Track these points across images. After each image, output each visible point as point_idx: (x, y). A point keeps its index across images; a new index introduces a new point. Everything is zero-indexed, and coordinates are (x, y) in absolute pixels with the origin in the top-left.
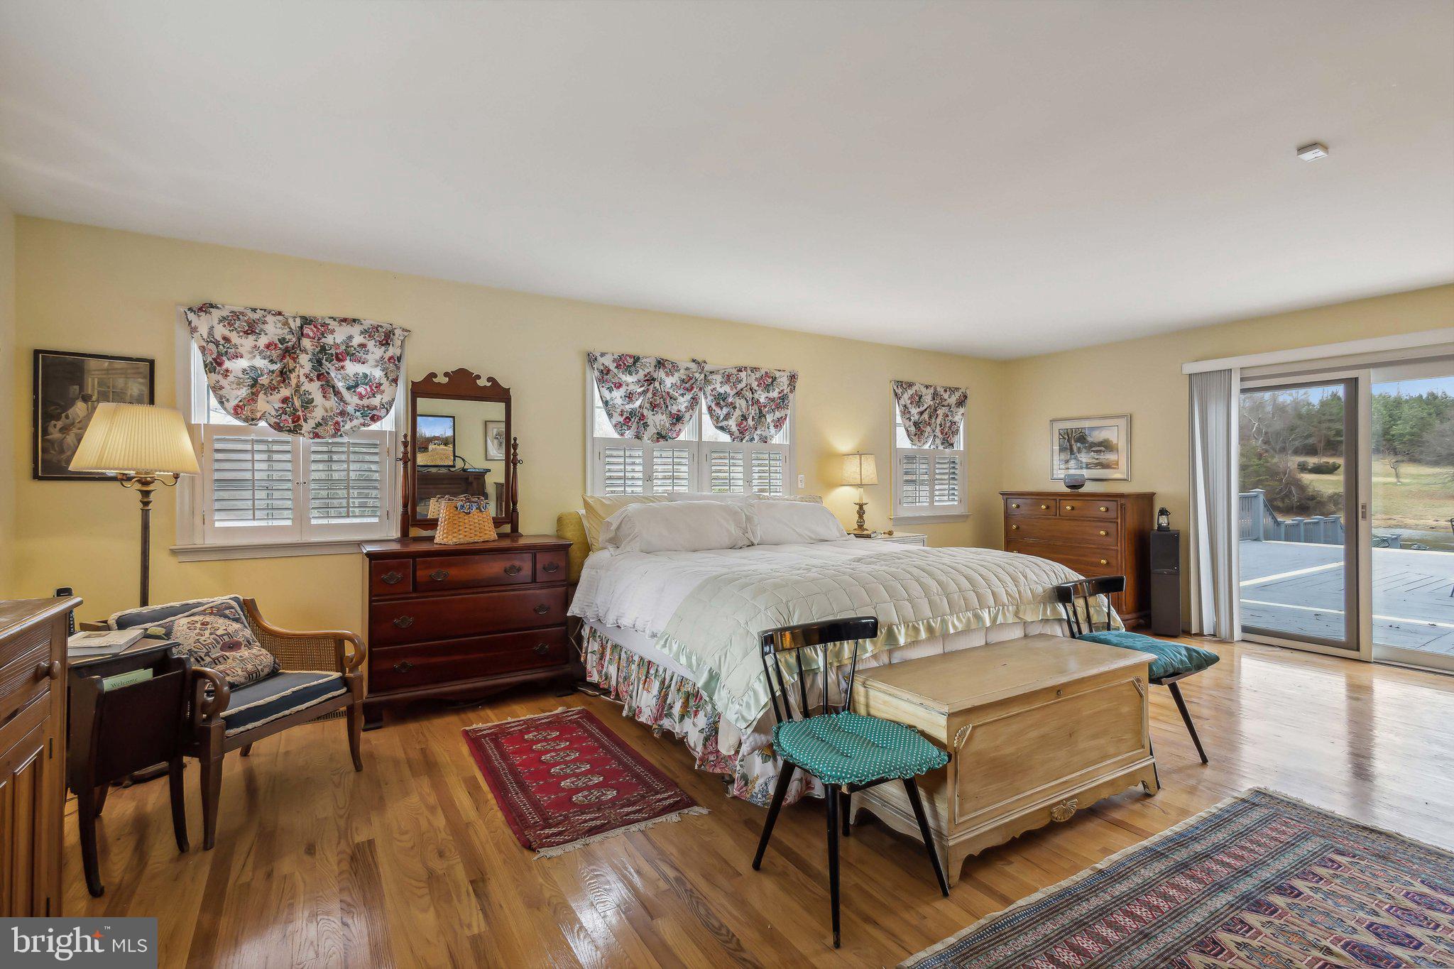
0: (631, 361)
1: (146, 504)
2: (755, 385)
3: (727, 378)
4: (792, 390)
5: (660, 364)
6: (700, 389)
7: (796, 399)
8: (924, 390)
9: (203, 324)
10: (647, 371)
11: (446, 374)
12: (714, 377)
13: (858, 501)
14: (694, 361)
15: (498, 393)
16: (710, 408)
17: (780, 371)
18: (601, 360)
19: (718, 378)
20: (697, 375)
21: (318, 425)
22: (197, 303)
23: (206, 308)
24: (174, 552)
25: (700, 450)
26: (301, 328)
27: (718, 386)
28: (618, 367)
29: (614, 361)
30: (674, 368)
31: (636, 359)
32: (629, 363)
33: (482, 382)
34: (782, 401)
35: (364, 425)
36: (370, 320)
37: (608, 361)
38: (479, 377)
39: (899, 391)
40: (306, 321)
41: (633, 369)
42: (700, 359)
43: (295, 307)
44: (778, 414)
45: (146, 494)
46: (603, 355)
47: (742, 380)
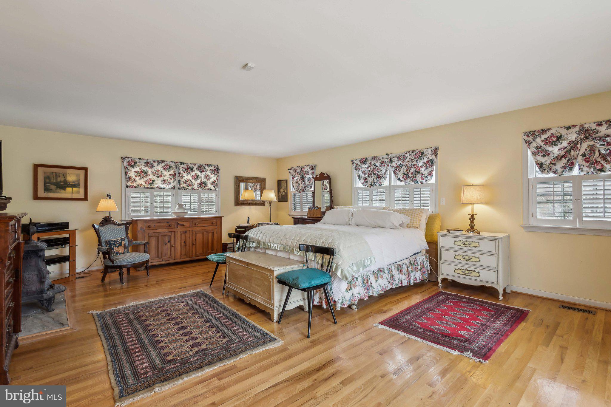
0: (364, 160)
1: (270, 206)
2: (413, 158)
3: (399, 158)
4: (436, 156)
5: (374, 158)
6: (388, 165)
7: (439, 160)
8: (563, 132)
9: (291, 171)
10: (370, 162)
11: (319, 175)
12: (394, 159)
13: (470, 213)
14: (387, 154)
15: (328, 177)
16: (394, 172)
17: (427, 148)
18: (355, 162)
19: (395, 159)
20: (386, 160)
21: (301, 190)
22: (290, 168)
23: (291, 169)
24: (290, 215)
25: (391, 189)
26: (301, 169)
27: (397, 162)
28: (361, 163)
29: (359, 161)
30: (379, 159)
31: (366, 159)
32: (364, 161)
33: (325, 175)
34: (431, 162)
35: (310, 189)
36: (311, 163)
37: (357, 162)
38: (325, 174)
39: (530, 139)
40: (302, 167)
41: (365, 162)
42: (389, 153)
43: (301, 165)
44: (430, 169)
45: (270, 204)
46: (356, 160)
47: (407, 157)
